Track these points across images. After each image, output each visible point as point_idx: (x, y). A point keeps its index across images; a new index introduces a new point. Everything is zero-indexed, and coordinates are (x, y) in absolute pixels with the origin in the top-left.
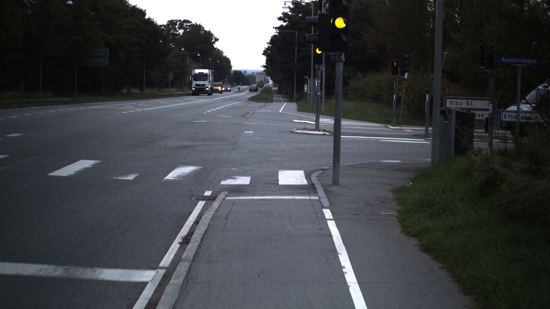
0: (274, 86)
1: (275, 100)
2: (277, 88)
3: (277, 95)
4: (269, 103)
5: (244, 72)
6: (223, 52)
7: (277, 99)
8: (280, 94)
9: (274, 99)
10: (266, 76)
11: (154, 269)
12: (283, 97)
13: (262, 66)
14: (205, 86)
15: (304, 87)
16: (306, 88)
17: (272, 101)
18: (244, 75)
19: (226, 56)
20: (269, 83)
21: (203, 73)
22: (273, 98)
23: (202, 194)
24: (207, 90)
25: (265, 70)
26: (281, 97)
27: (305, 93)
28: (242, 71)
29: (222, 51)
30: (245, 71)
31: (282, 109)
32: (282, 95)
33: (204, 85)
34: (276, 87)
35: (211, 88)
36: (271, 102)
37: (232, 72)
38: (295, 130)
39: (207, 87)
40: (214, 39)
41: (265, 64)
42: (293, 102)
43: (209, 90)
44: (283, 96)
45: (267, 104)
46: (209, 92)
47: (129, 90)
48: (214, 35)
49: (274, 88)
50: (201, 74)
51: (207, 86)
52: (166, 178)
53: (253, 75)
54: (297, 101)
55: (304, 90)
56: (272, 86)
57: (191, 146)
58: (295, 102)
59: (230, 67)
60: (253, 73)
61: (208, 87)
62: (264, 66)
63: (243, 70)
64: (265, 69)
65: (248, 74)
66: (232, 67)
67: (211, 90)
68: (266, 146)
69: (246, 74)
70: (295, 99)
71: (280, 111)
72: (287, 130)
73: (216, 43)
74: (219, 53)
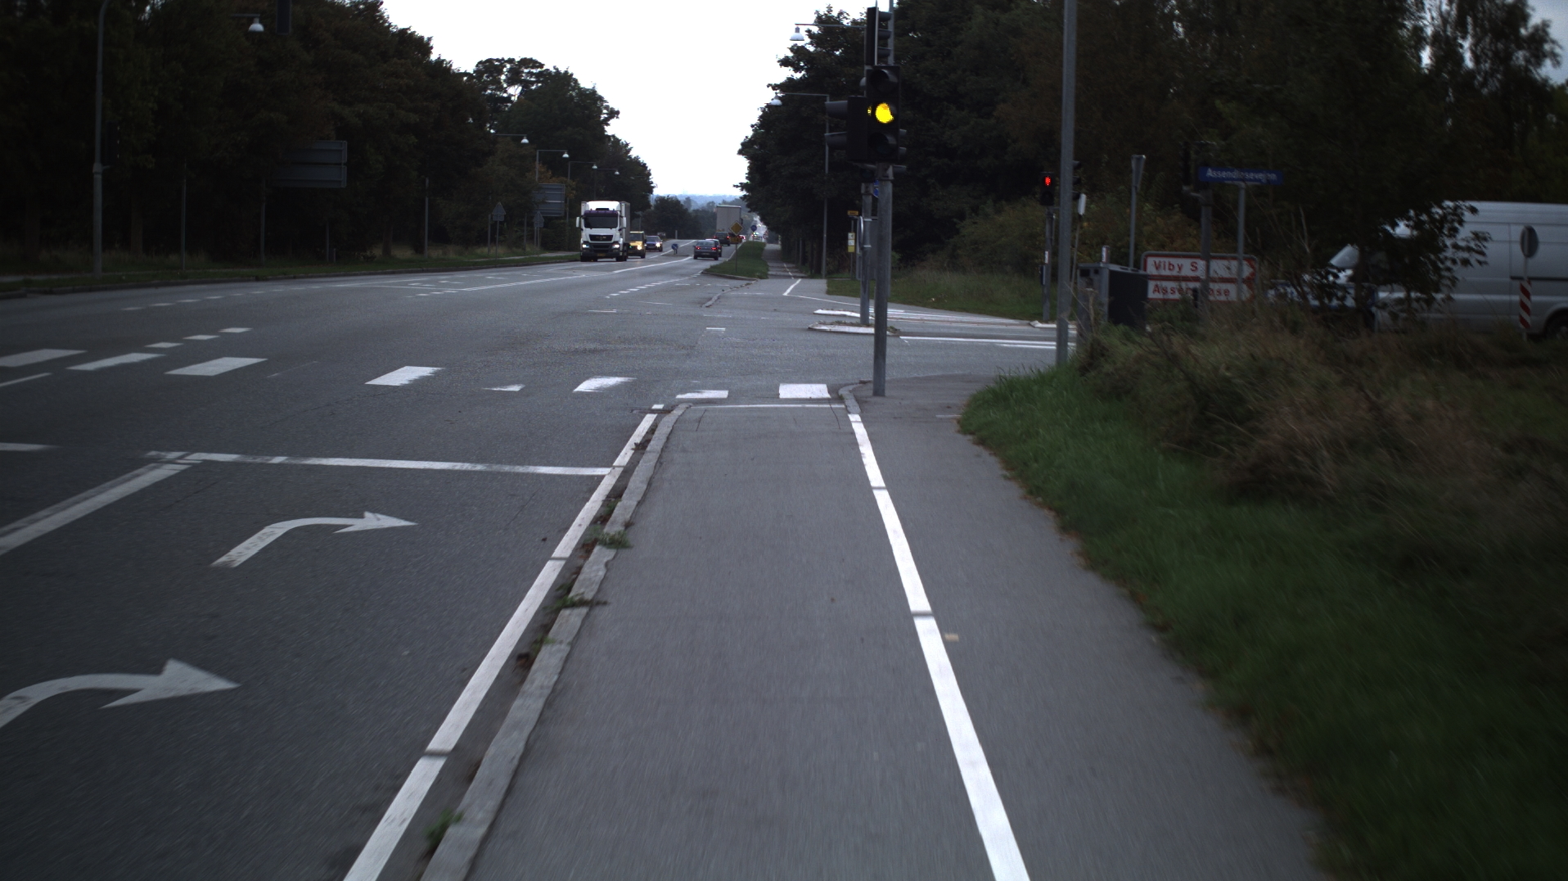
0: (770, 241)
1: (772, 275)
2: (777, 247)
3: (779, 265)
4: (759, 280)
5: (685, 202)
6: (629, 147)
7: (779, 273)
8: (787, 262)
9: (770, 273)
10: (750, 212)
11: (609, 467)
12: (793, 268)
13: (737, 186)
14: (611, 240)
15: (846, 239)
16: (851, 242)
17: (764, 276)
18: (687, 210)
19: (637, 158)
20: (757, 233)
21: (608, 209)
22: (768, 270)
23: (648, 407)
24: (616, 249)
25: (745, 195)
26: (788, 268)
27: (848, 255)
28: (679, 199)
29: (627, 145)
30: (688, 199)
31: (789, 291)
32: (793, 262)
33: (610, 237)
34: (777, 243)
35: (624, 244)
36: (761, 278)
37: (652, 203)
38: (817, 325)
39: (617, 243)
40: (605, 111)
41: (745, 181)
42: (821, 278)
43: (621, 249)
44: (794, 265)
45: (753, 282)
46: (621, 254)
47: (387, 251)
48: (606, 102)
49: (770, 247)
50: (603, 211)
51: (616, 240)
52: (576, 390)
53: (710, 210)
54: (829, 275)
55: (846, 245)
56: (763, 240)
57: (602, 351)
58: (826, 277)
59: (650, 189)
60: (711, 204)
61: (619, 240)
62: (743, 186)
63: (681, 196)
64: (744, 193)
65: (696, 208)
66: (653, 187)
67: (625, 248)
68: (755, 352)
69: (692, 209)
70: (824, 271)
71: (786, 294)
72: (798, 327)
73: (611, 122)
74: (619, 149)
